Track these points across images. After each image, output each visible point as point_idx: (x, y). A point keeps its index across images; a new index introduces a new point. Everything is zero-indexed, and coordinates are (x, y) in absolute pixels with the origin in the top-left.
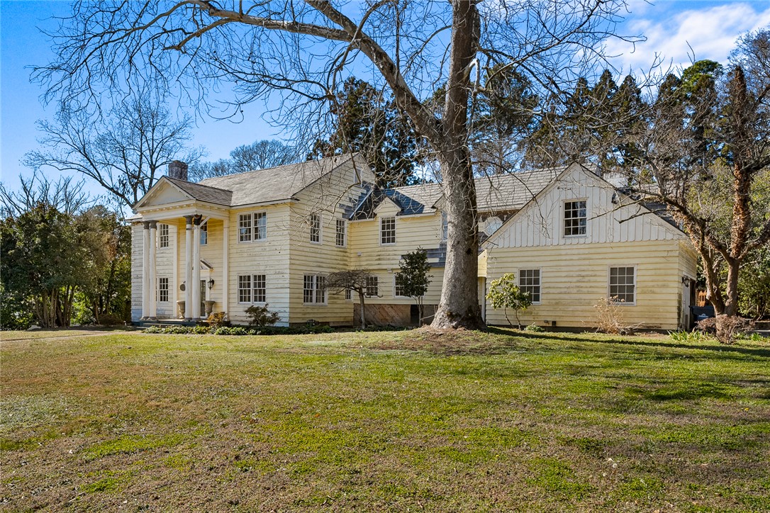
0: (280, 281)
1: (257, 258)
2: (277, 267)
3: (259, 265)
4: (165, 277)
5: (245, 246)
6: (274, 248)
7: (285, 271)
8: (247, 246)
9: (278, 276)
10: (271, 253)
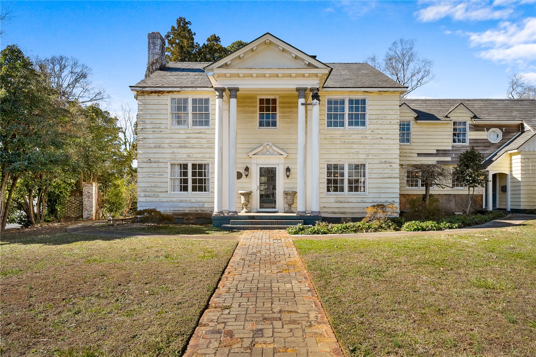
0: (386, 171)
1: (355, 146)
2: (382, 156)
3: (357, 153)
4: (203, 162)
5: (337, 132)
6: (379, 136)
7: (394, 161)
8: (340, 132)
9: (384, 166)
10: (374, 141)
